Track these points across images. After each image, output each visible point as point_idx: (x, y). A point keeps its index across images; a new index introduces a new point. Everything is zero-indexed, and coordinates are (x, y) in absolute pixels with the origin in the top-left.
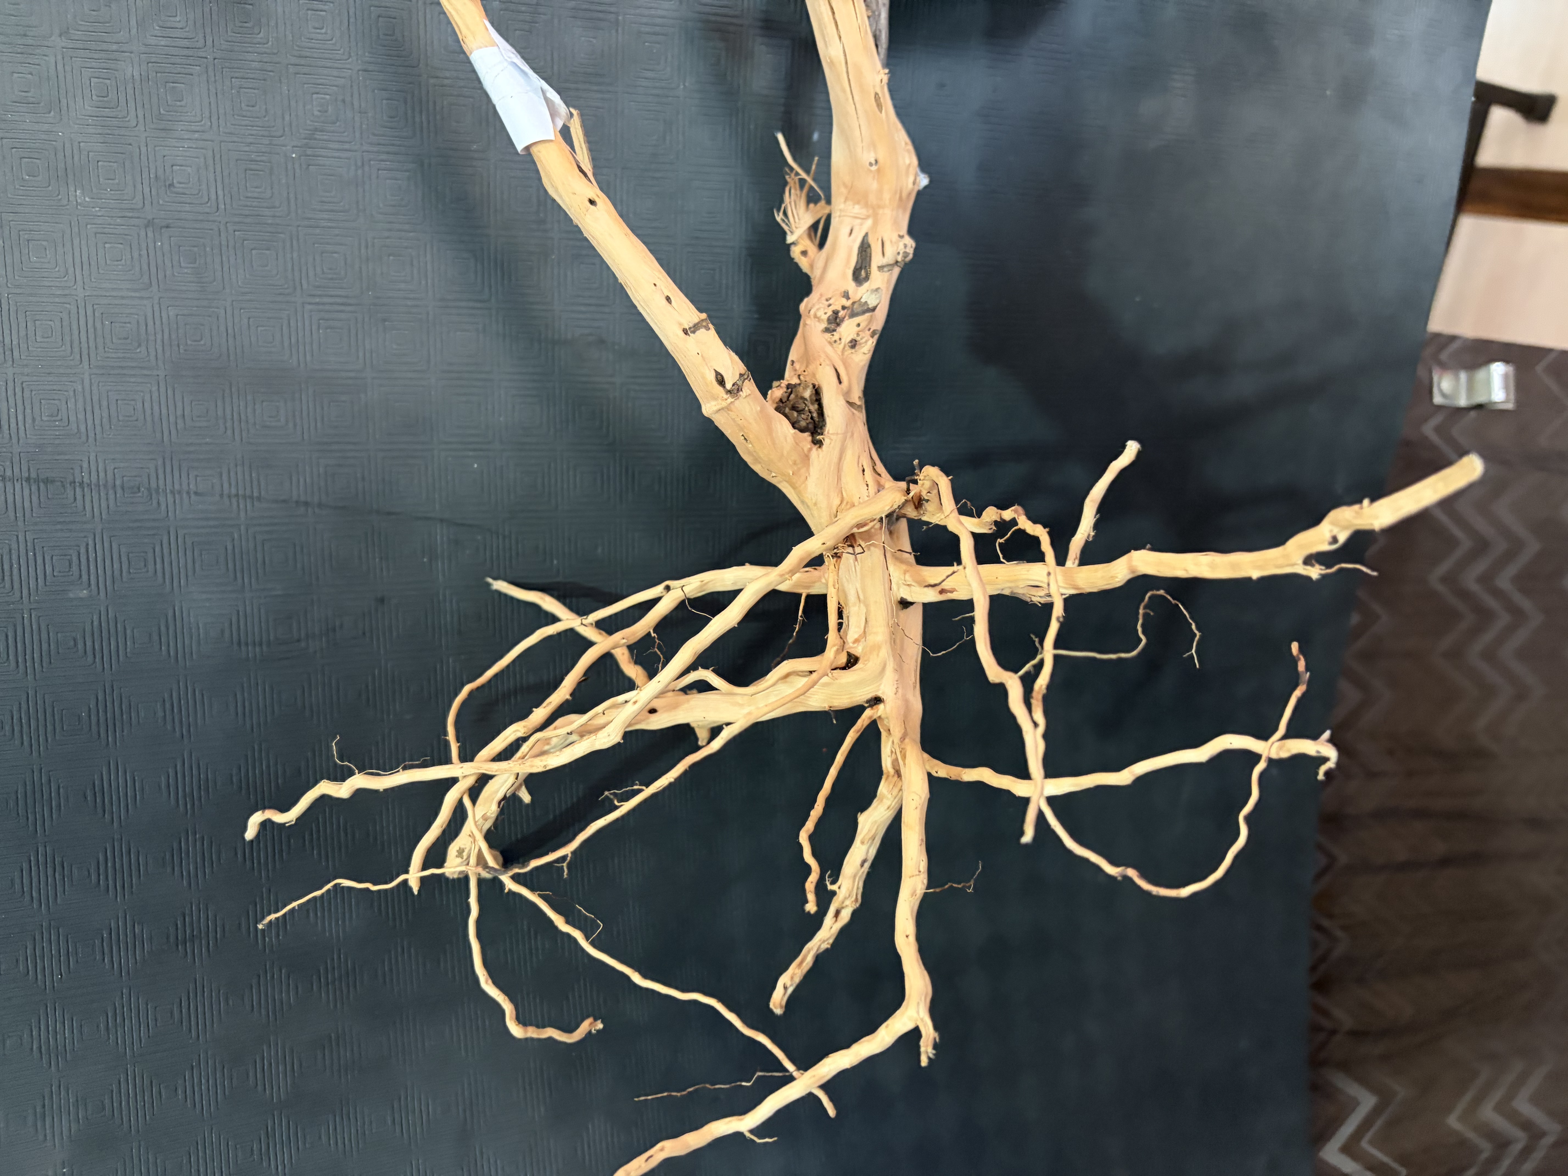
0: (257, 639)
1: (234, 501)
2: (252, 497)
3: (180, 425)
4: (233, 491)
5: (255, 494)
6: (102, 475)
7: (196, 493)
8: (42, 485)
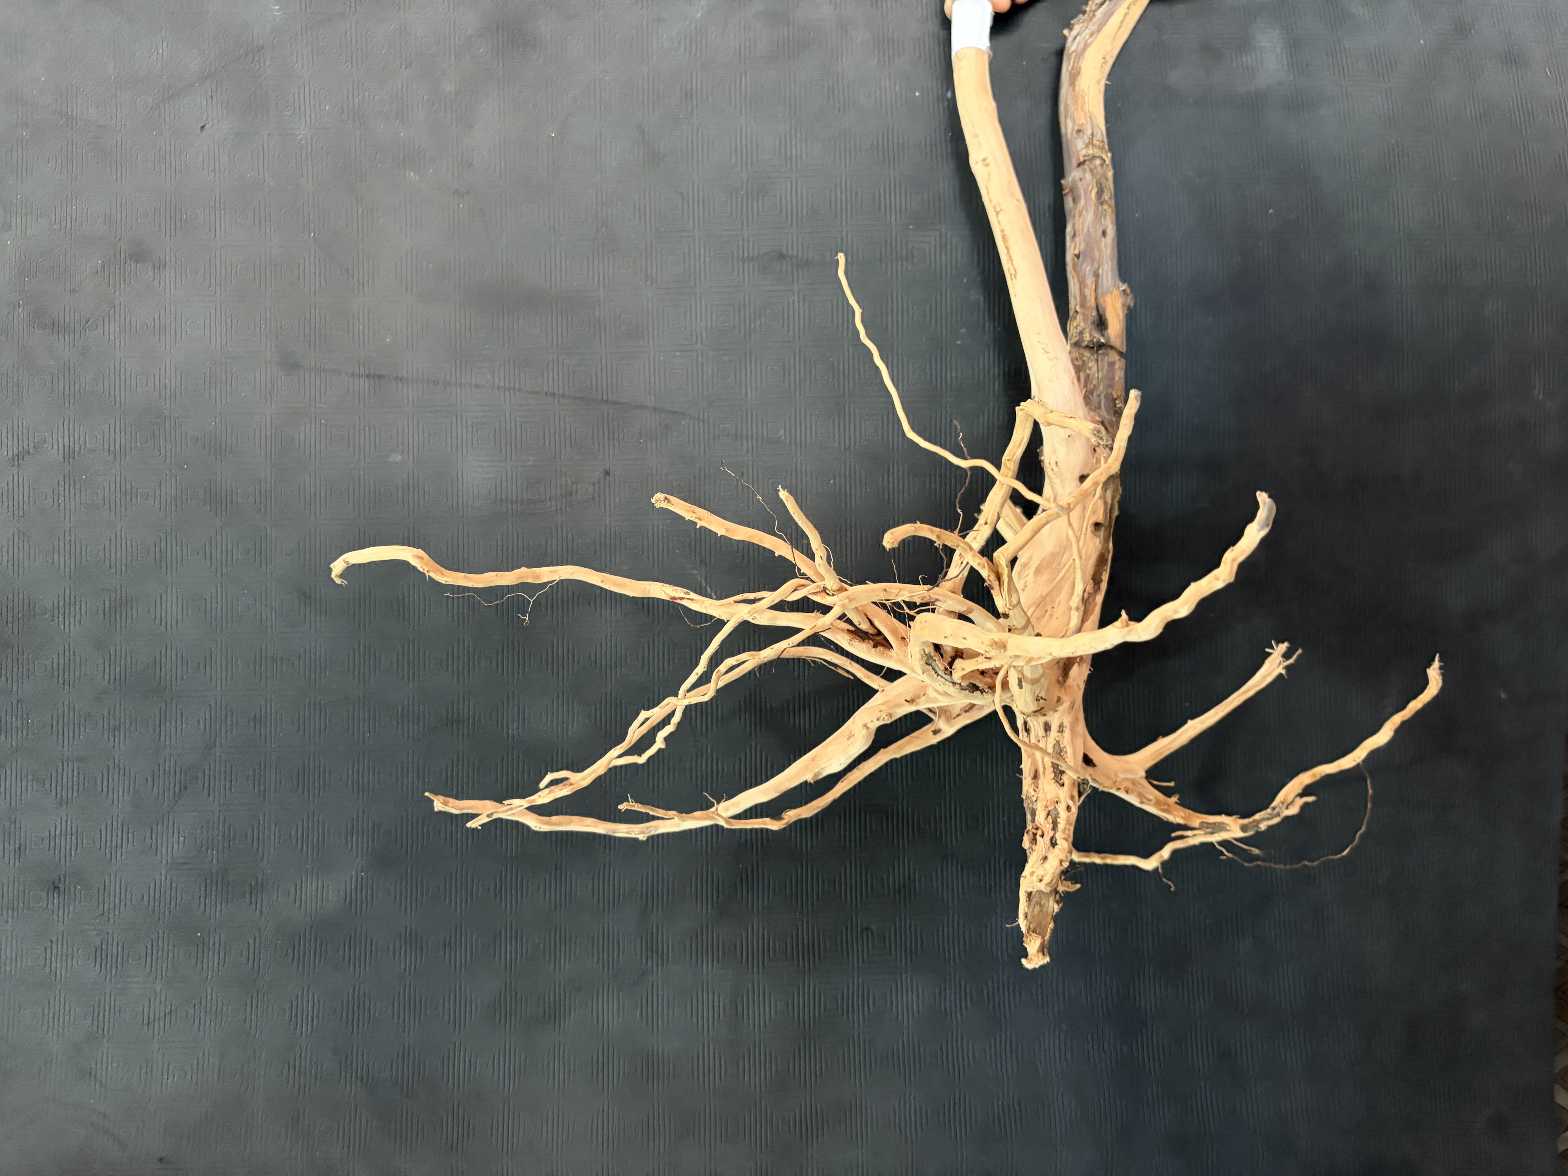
0: (514, 499)
1: (502, 391)
2: (514, 389)
3: (468, 335)
4: (502, 384)
5: (517, 386)
6: (415, 372)
7: (476, 386)
8: (376, 380)
